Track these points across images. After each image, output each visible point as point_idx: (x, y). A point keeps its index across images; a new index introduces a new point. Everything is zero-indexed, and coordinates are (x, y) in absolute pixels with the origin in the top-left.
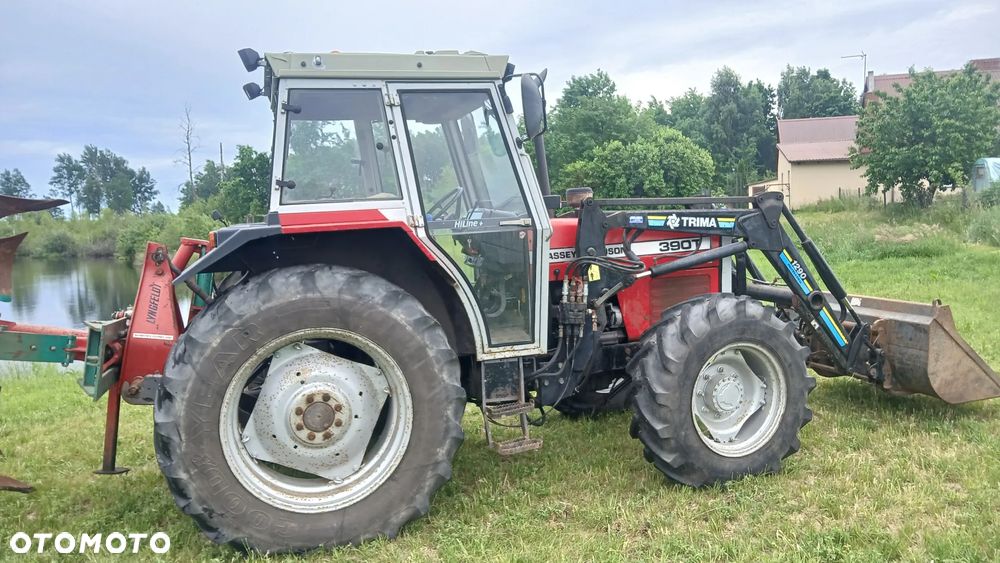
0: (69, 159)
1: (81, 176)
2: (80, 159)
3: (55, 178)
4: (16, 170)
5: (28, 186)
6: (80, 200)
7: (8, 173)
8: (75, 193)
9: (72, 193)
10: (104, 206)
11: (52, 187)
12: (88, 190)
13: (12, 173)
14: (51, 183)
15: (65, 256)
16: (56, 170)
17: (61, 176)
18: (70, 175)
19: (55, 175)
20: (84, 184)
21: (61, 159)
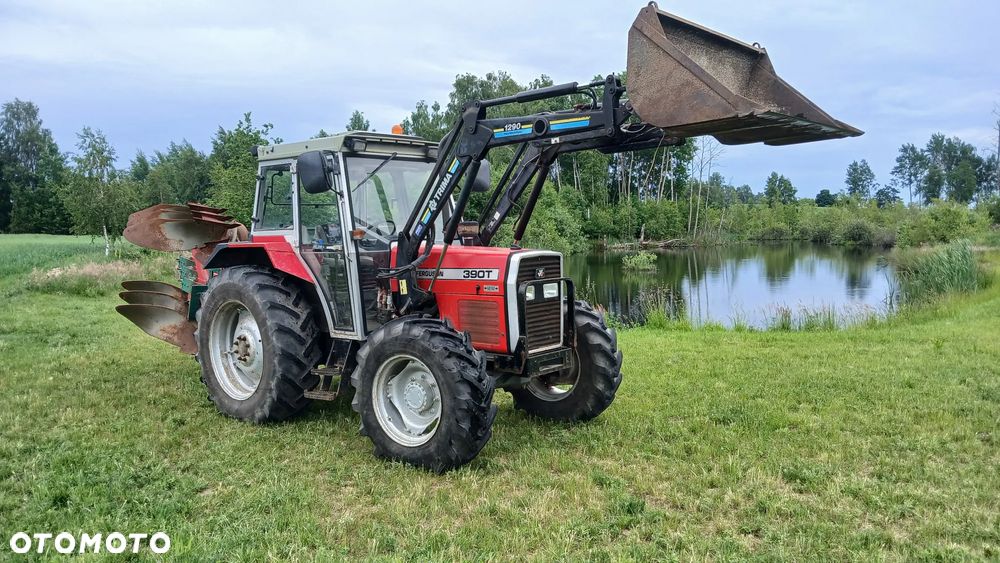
0: (913, 149)
1: (924, 165)
2: (925, 148)
3: (896, 168)
4: (863, 161)
5: (873, 176)
6: (919, 189)
7: (855, 164)
8: (915, 183)
9: (911, 182)
10: (944, 195)
11: (893, 177)
12: (930, 179)
13: (859, 164)
14: (893, 173)
15: (860, 244)
16: (899, 160)
17: (902, 166)
18: (913, 164)
19: (898, 164)
20: (926, 173)
21: (905, 149)
